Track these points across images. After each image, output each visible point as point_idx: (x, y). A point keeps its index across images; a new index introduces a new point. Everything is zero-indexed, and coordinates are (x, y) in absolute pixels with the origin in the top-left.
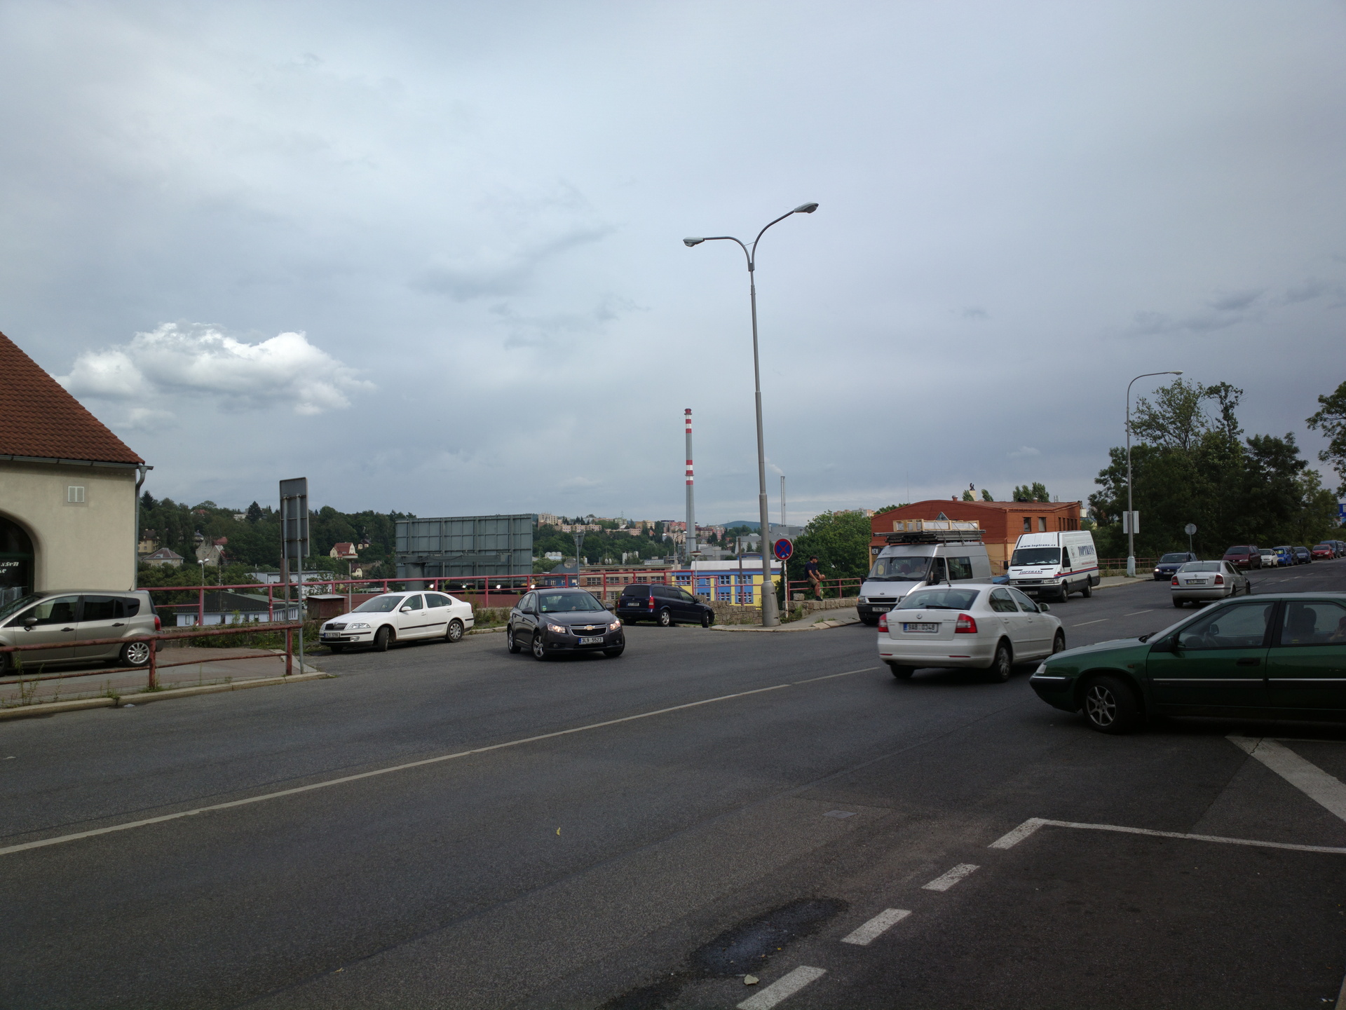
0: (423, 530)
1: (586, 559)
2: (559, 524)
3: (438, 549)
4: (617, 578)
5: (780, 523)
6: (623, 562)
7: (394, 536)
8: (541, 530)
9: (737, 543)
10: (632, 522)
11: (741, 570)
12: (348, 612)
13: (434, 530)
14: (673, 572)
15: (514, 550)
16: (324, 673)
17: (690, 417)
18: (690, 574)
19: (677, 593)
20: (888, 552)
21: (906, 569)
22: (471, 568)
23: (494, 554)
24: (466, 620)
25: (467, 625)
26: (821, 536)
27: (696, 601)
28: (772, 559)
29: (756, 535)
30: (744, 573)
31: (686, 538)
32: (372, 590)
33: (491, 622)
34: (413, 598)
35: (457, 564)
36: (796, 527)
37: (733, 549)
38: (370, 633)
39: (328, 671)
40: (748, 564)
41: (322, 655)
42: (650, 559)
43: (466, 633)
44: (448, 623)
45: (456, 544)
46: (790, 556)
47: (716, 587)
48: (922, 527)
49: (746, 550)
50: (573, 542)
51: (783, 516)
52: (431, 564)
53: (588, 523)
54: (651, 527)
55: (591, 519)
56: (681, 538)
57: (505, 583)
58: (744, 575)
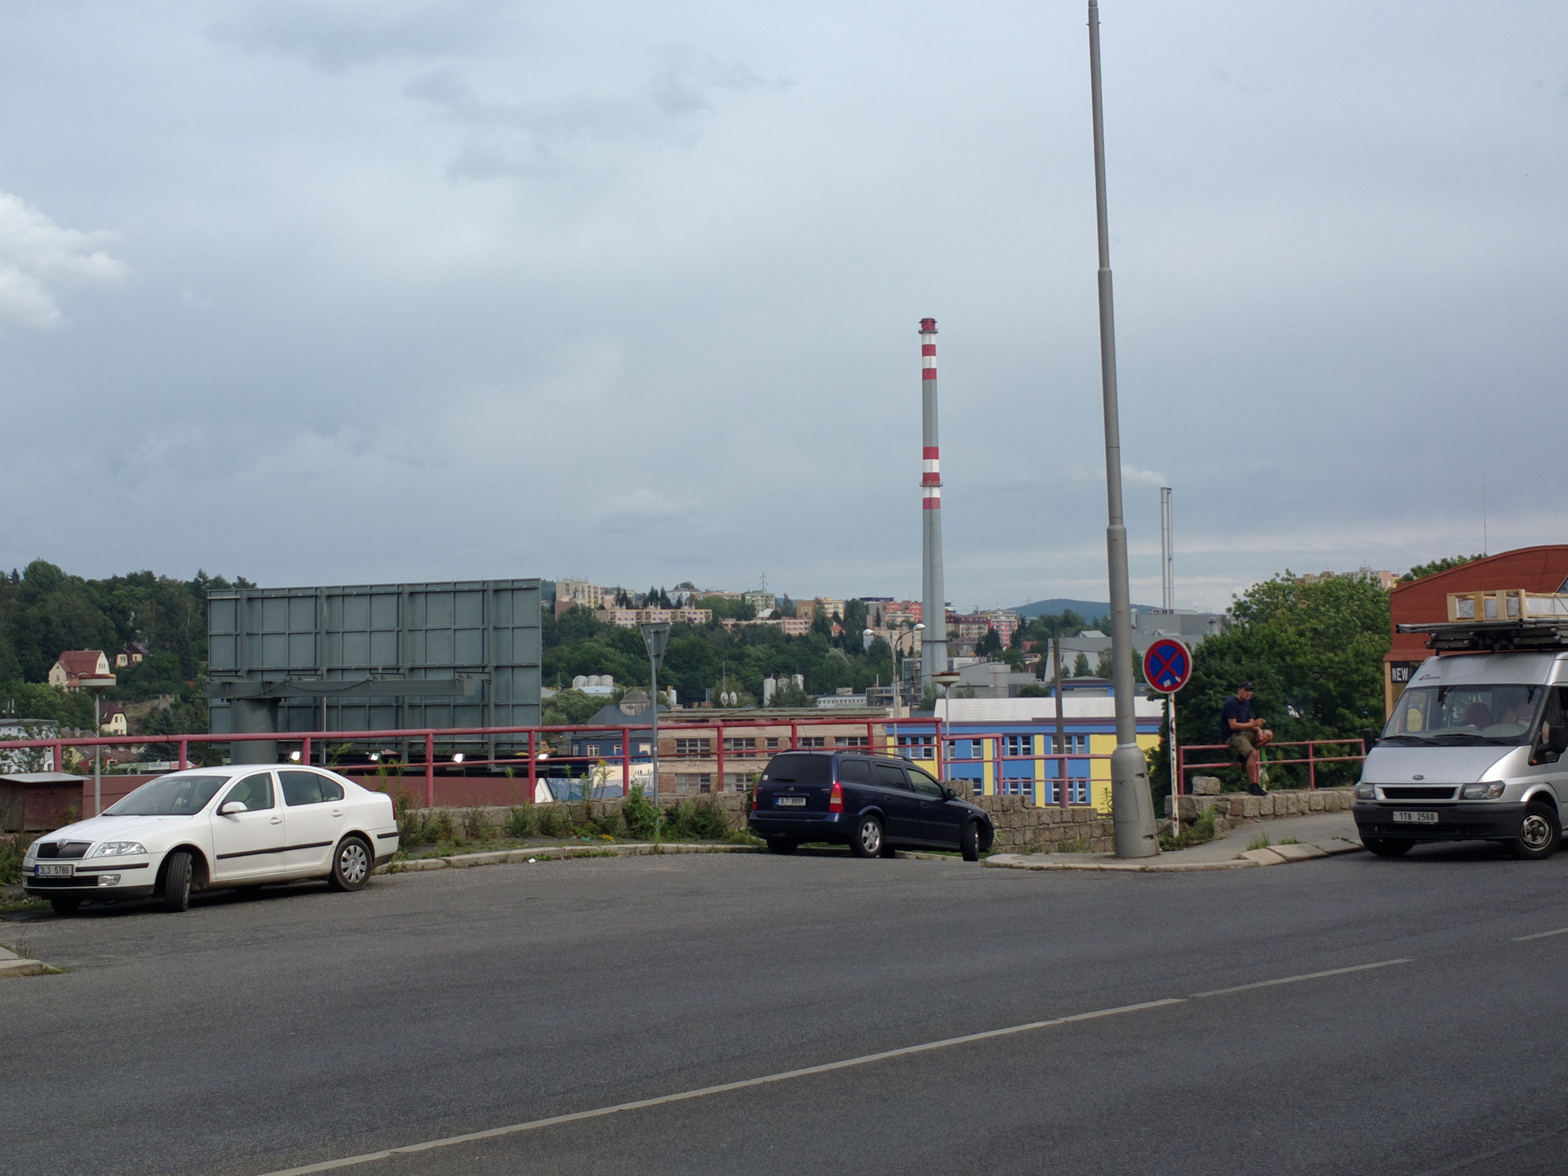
0: (273, 617)
1: (674, 693)
2: (607, 605)
3: (310, 665)
4: (751, 741)
5: (1159, 605)
6: (766, 702)
7: (202, 633)
8: (562, 620)
9: (1051, 655)
10: (787, 601)
11: (1060, 720)
12: (93, 815)
13: (302, 619)
14: (890, 723)
15: (497, 668)
16: (34, 961)
17: (932, 339)
18: (931, 730)
19: (899, 775)
20: (1432, 671)
21: (1478, 715)
22: (393, 711)
23: (447, 676)
24: (380, 837)
25: (381, 848)
26: (1265, 637)
27: (947, 795)
28: (1138, 694)
29: (1098, 634)
30: (1067, 730)
31: (924, 642)
32: (151, 767)
33: (440, 842)
34: (250, 781)
35: (357, 700)
36: (1199, 615)
37: (1040, 671)
38: (145, 865)
39: (46, 958)
40: (1077, 706)
41: (29, 920)
42: (834, 693)
43: (379, 869)
44: (335, 844)
45: (353, 652)
46: (1183, 682)
47: (997, 763)
48: (1520, 610)
49: (1072, 671)
50: (642, 651)
51: (1167, 588)
52: (294, 702)
53: (679, 605)
54: (836, 615)
55: (686, 594)
56: (911, 641)
57: (474, 750)
58: (1067, 733)
